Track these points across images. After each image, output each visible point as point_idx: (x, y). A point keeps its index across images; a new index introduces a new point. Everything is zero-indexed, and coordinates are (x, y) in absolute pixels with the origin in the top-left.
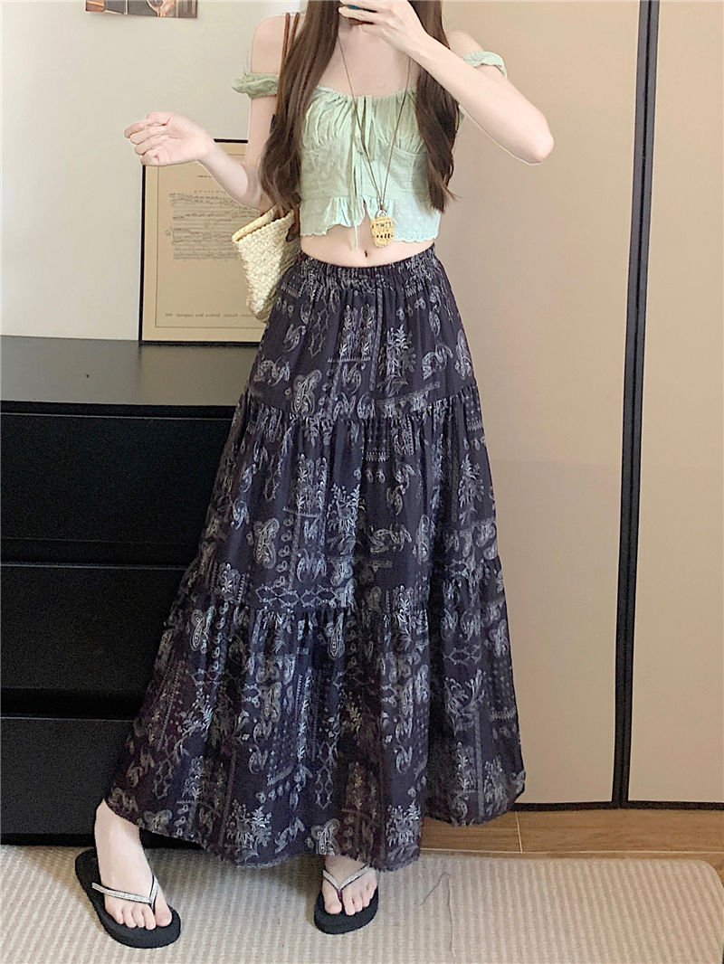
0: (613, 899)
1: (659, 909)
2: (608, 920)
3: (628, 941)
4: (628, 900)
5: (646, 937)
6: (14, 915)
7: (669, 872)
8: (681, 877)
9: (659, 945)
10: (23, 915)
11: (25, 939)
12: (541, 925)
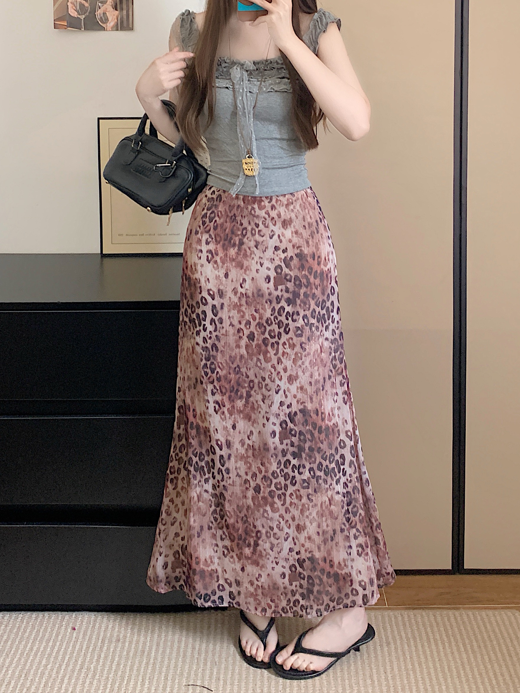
0: (452, 640)
1: (486, 646)
2: (450, 655)
3: (464, 669)
4: (463, 639)
5: (478, 666)
6: (29, 661)
7: (493, 619)
8: (500, 622)
9: (487, 672)
10: (35, 661)
11: (37, 679)
12: (402, 659)
